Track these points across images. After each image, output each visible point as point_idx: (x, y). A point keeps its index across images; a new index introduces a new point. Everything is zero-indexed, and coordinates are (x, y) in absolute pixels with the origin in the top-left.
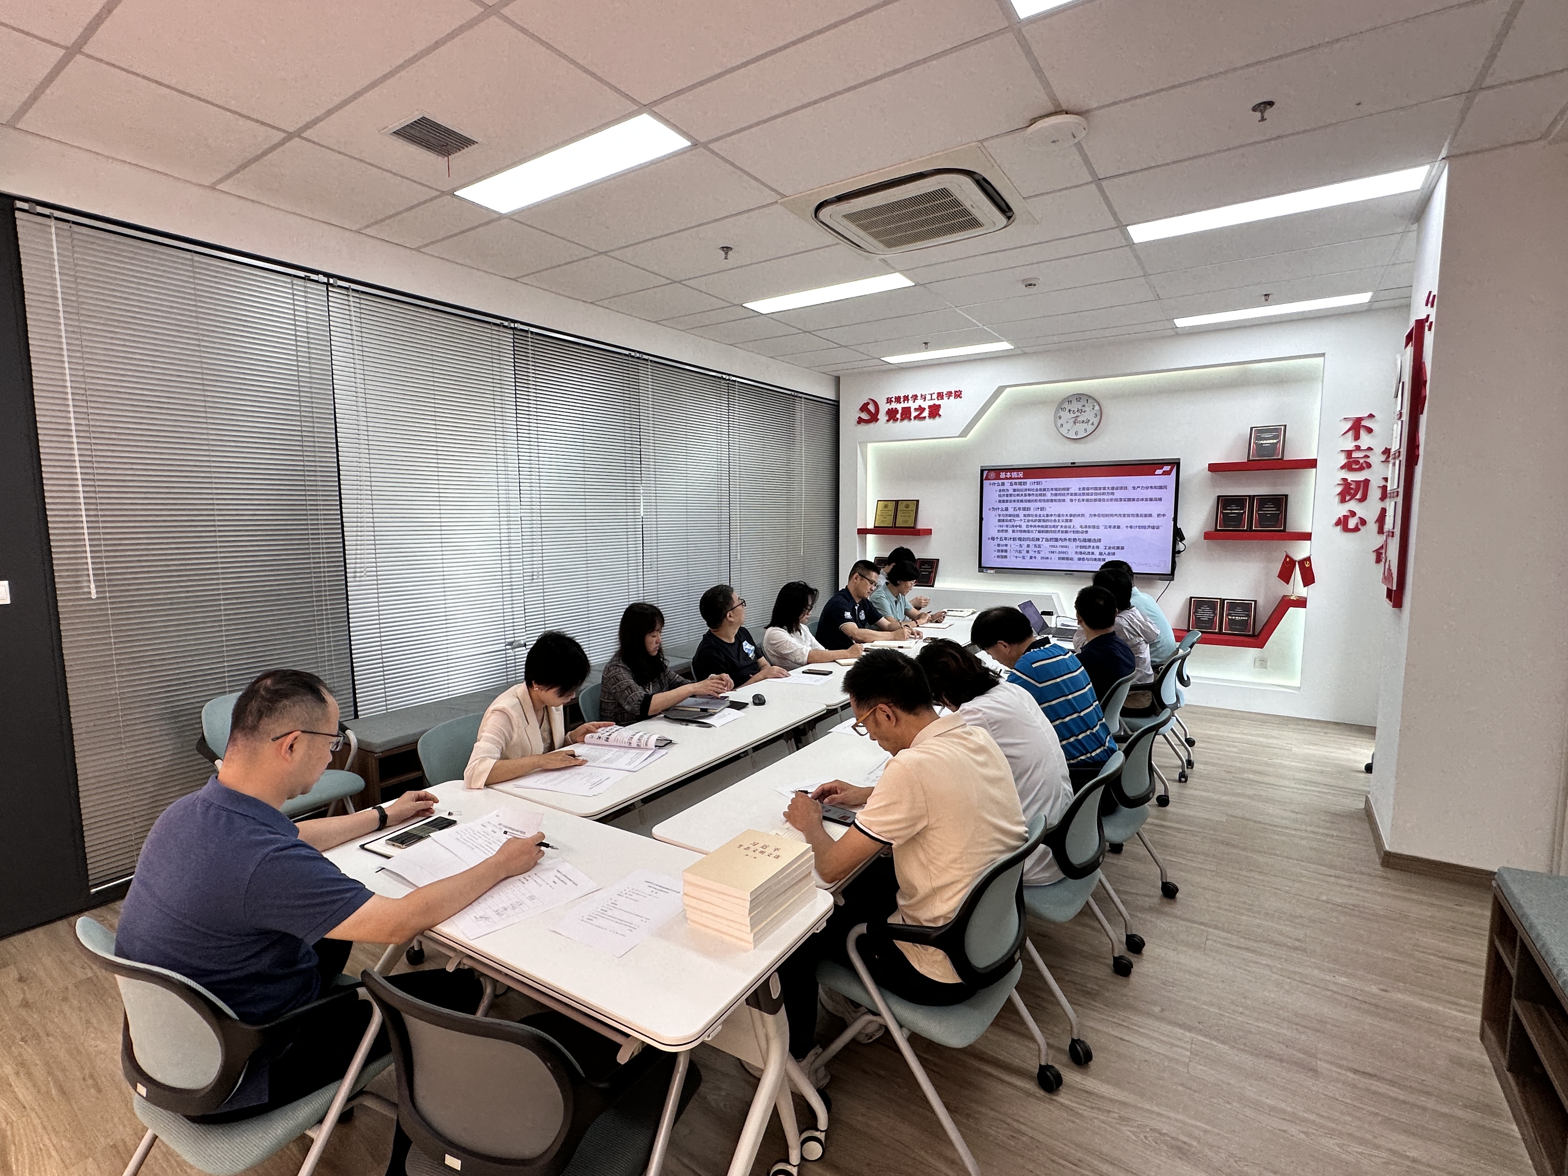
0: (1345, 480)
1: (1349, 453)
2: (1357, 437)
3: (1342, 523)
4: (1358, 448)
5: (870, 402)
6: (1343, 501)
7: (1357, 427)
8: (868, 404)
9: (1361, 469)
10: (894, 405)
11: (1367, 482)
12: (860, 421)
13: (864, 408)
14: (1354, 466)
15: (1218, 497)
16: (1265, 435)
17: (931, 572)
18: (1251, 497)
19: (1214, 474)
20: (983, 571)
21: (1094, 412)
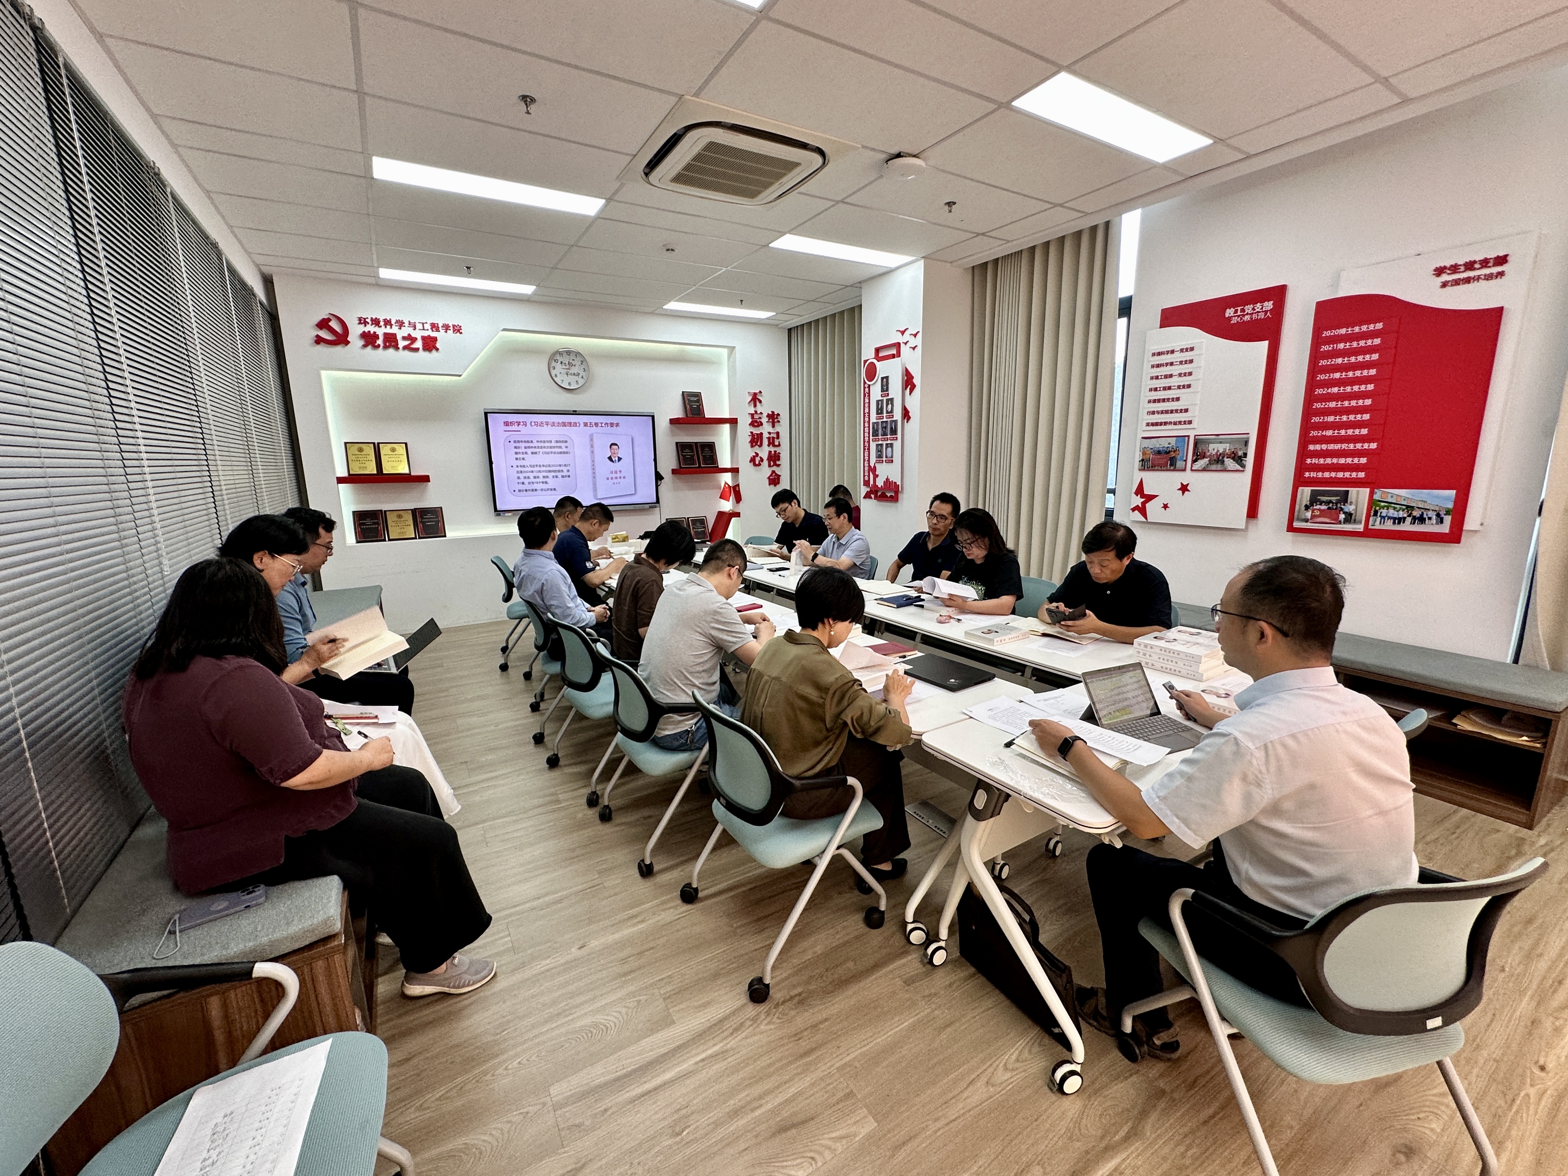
0: (752, 432)
1: (752, 415)
2: (755, 406)
3: (753, 460)
4: (756, 412)
5: (331, 317)
6: (752, 446)
7: (755, 399)
8: (329, 320)
9: (758, 426)
10: (371, 328)
11: (762, 434)
12: (319, 340)
13: (323, 324)
14: (756, 424)
15: (677, 443)
16: (692, 399)
17: (438, 522)
18: (696, 443)
19: (673, 427)
20: (499, 515)
21: (583, 367)
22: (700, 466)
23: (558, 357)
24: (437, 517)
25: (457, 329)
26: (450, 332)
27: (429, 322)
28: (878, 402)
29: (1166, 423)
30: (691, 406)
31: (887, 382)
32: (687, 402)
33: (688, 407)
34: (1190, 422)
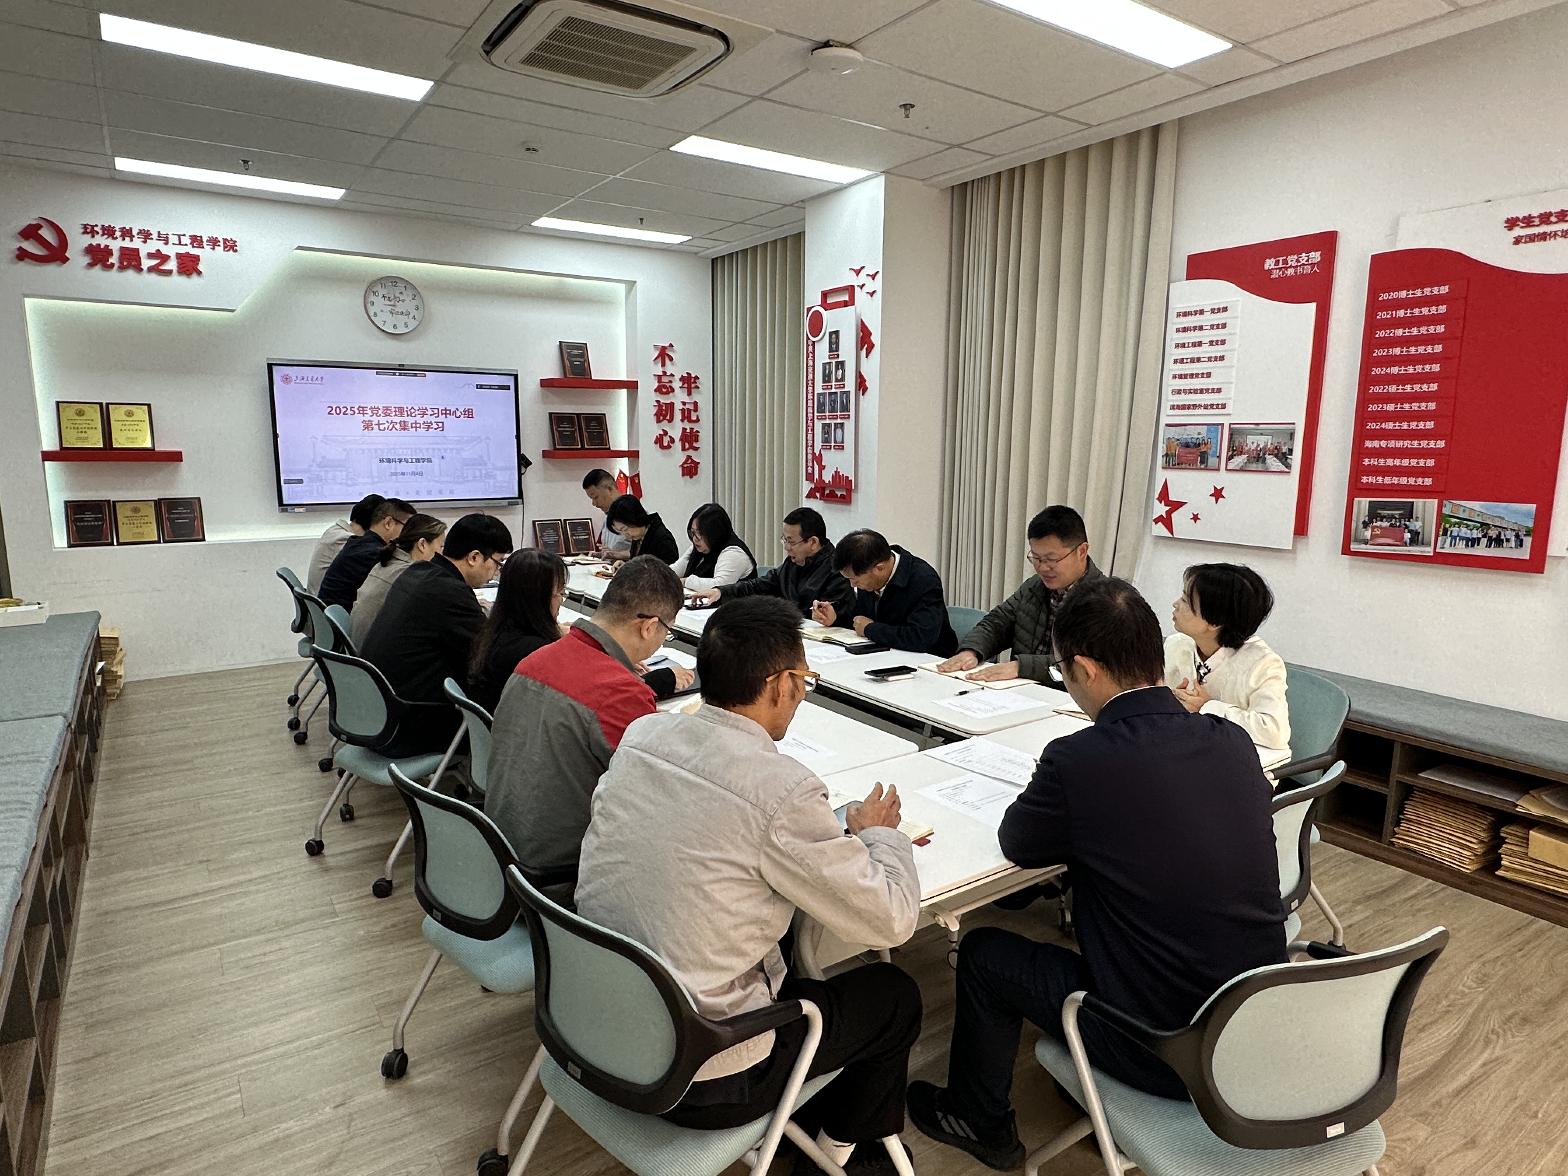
0: (658, 402)
1: (659, 378)
2: (663, 365)
3: (659, 440)
4: (665, 373)
5: (42, 223)
6: (659, 421)
7: (664, 355)
8: (39, 227)
9: (668, 393)
10: (102, 241)
11: (672, 404)
12: (22, 255)
13: (30, 232)
14: (664, 390)
15: (550, 414)
16: (575, 352)
17: (194, 519)
18: (578, 415)
19: (545, 390)
20: (286, 511)
21: (415, 303)
22: (583, 448)
23: (378, 288)
24: (192, 512)
25: (230, 246)
26: (219, 249)
27: (188, 235)
28: (824, 364)
29: (1194, 407)
30: (571, 362)
31: (837, 337)
32: (566, 356)
33: (567, 363)
34: (1224, 406)
